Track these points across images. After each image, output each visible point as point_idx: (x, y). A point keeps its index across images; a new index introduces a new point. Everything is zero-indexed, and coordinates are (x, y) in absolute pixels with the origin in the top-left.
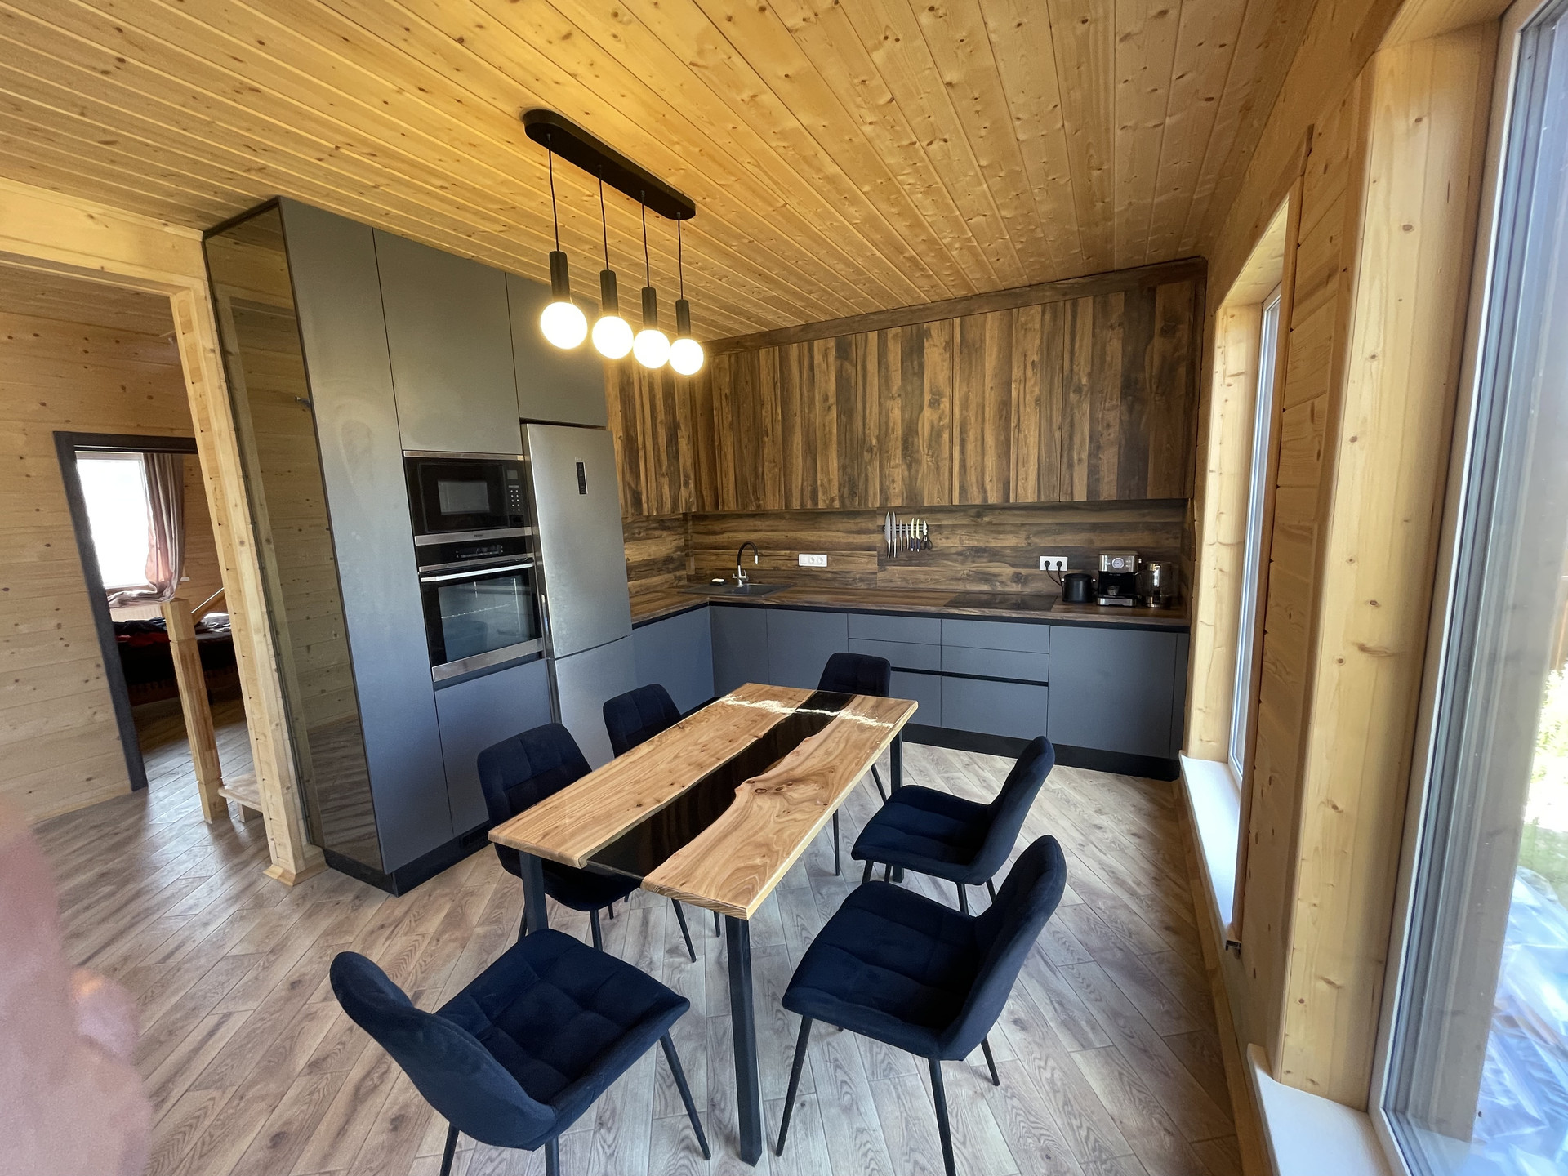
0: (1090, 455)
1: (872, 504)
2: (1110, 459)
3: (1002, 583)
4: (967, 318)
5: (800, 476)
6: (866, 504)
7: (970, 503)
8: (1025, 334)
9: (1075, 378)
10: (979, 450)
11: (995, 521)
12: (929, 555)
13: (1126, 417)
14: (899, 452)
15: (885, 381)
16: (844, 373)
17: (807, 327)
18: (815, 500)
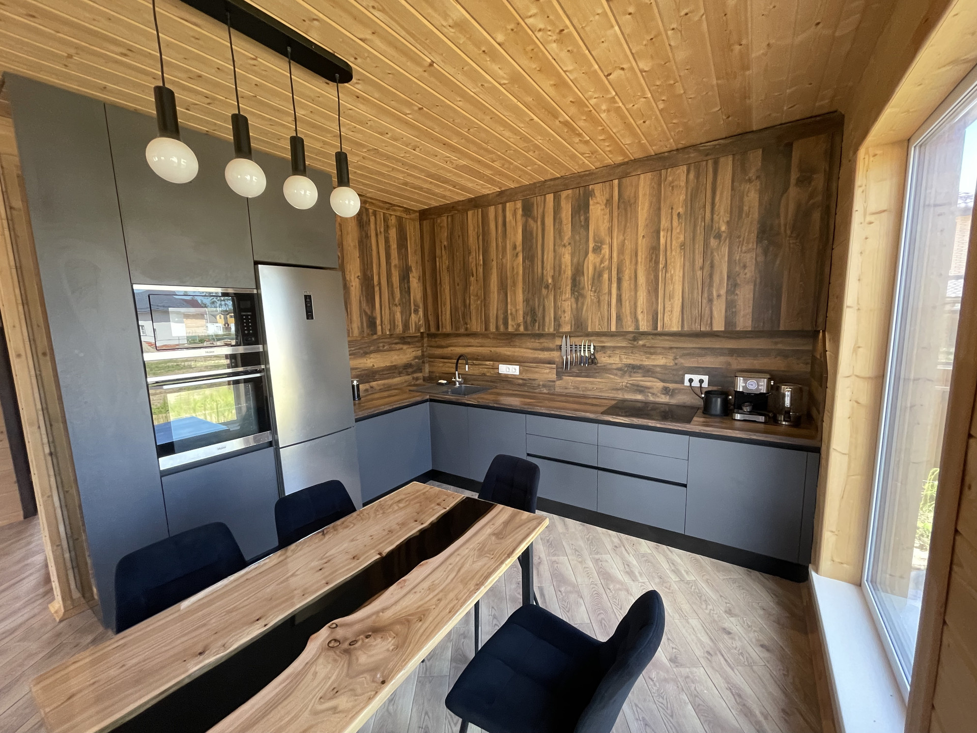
0: (727, 292)
1: (548, 329)
2: (746, 297)
3: (653, 394)
4: (624, 180)
5: (495, 306)
6: (543, 330)
7: (625, 330)
8: (673, 190)
9: (716, 226)
10: (632, 286)
11: (648, 344)
12: (595, 369)
13: (761, 259)
14: (569, 288)
15: (559, 232)
16: (528, 227)
17: (501, 194)
18: (506, 324)
